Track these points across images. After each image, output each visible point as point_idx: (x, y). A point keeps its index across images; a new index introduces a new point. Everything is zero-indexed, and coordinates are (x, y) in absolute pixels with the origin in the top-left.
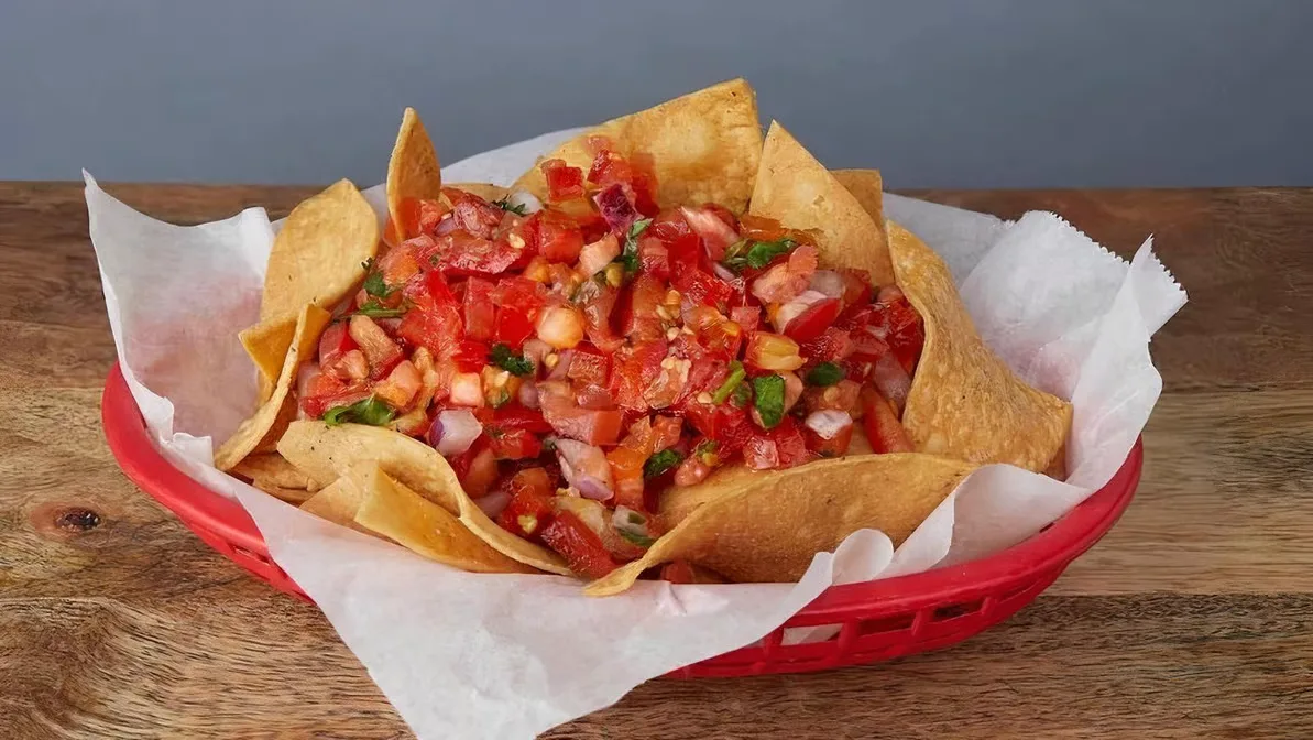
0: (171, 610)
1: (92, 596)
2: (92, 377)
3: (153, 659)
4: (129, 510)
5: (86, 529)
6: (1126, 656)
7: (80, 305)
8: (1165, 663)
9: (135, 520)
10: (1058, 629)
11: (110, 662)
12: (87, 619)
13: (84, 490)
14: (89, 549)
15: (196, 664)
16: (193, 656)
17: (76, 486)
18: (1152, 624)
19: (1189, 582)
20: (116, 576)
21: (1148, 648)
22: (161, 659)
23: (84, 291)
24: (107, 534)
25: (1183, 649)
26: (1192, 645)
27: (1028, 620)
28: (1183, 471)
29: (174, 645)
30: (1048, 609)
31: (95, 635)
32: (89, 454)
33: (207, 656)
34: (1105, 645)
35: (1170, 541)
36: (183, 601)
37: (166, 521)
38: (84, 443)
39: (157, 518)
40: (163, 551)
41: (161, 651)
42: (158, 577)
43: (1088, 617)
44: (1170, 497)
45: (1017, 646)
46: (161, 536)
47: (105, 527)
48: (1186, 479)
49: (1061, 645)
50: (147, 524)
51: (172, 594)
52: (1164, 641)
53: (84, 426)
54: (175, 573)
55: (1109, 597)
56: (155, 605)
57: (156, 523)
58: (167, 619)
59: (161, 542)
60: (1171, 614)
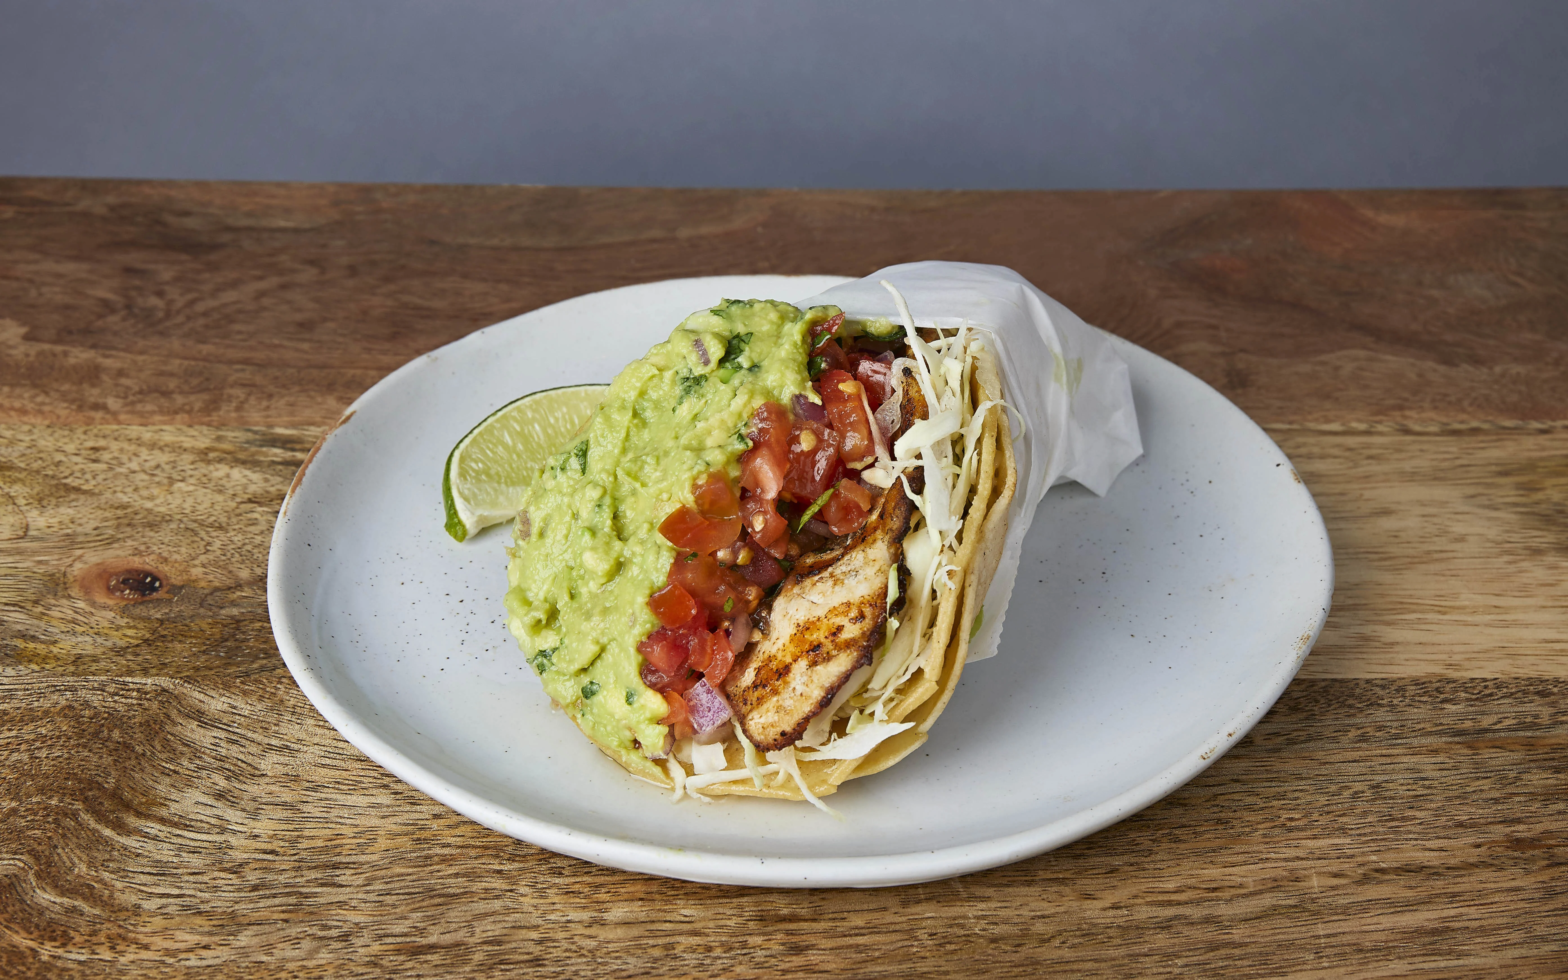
0: (245, 693)
1: (152, 675)
3: (224, 752)
4: (197, 572)
5: (144, 595)
6: (1390, 751)
7: (140, 326)
8: (1433, 760)
9: (203, 584)
10: (1307, 719)
11: (174, 755)
12: (146, 704)
13: (143, 548)
14: (148, 619)
15: (275, 757)
16: (271, 748)
17: (134, 543)
18: (1420, 712)
19: (1466, 663)
20: (180, 650)
21: (1415, 742)
22: (234, 751)
23: (142, 309)
24: (170, 601)
25: (1459, 743)
26: (1468, 738)
28: (1454, 529)
29: (249, 733)
31: (155, 722)
32: (149, 505)
33: (287, 747)
34: (1364, 738)
35: (1444, 613)
36: (261, 682)
37: (240, 586)
38: (145, 493)
39: (229, 582)
40: (237, 621)
41: (234, 742)
42: (231, 653)
43: (1343, 705)
44: (1441, 560)
45: (1258, 740)
46: (233, 603)
47: (167, 593)
48: (1461, 539)
49: (1310, 739)
50: (217, 589)
51: (247, 674)
52: (1435, 733)
53: (144, 471)
54: (251, 648)
55: (1368, 681)
56: (227, 687)
57: (229, 588)
58: (240, 703)
59: (235, 611)
60: (1442, 702)
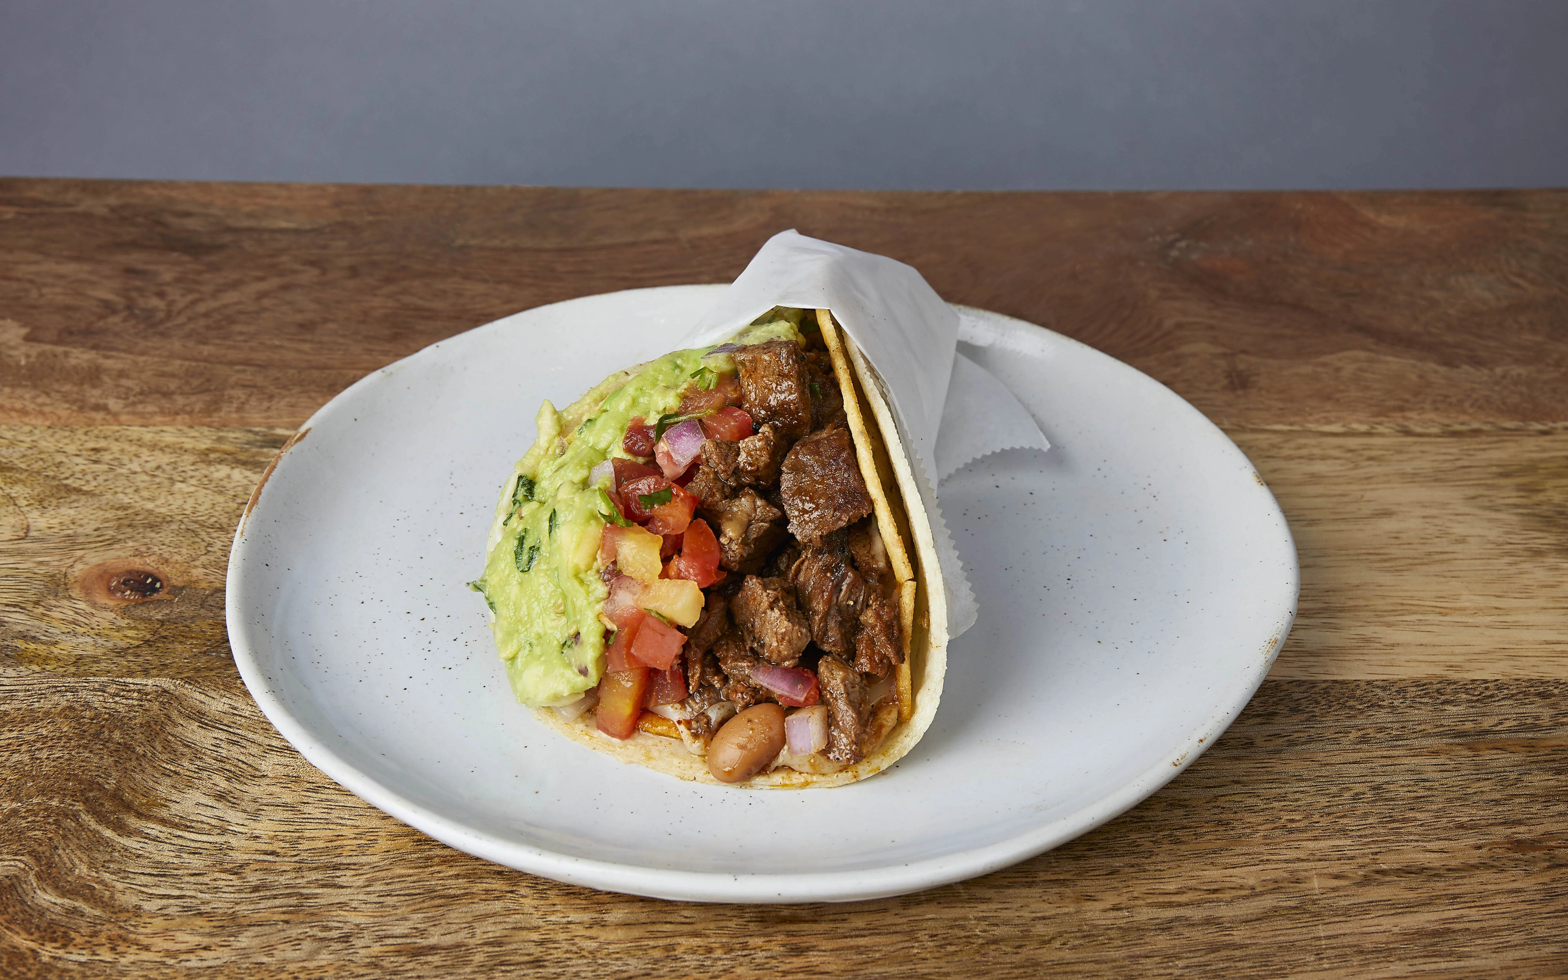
1: (153, 676)
2: (153, 414)
3: (225, 753)
4: (198, 573)
5: (144, 596)
6: (1391, 753)
7: (141, 327)
8: (1434, 761)
9: (203, 585)
10: (1307, 720)
11: (175, 756)
12: (147, 705)
13: (143, 549)
14: (149, 620)
15: (274, 758)
16: (271, 748)
17: (135, 544)
18: (1421, 713)
19: (1467, 664)
20: (181, 651)
21: (1416, 743)
22: (235, 752)
23: (143, 310)
24: (170, 602)
25: (1460, 744)
26: (1469, 740)
27: (1271, 709)
28: (1455, 531)
29: (250, 735)
30: (1296, 696)
31: (156, 723)
32: (150, 506)
33: (288, 749)
34: (1364, 740)
35: (1445, 615)
38: (145, 494)
41: (235, 743)
43: (1344, 706)
44: (1442, 561)
45: (1259, 742)
47: (168, 593)
48: (1462, 540)
49: (1310, 740)
50: (218, 590)
52: (1436, 735)
53: (145, 472)
55: (1369, 683)
56: (228, 688)
58: (241, 704)
60: (1443, 703)
